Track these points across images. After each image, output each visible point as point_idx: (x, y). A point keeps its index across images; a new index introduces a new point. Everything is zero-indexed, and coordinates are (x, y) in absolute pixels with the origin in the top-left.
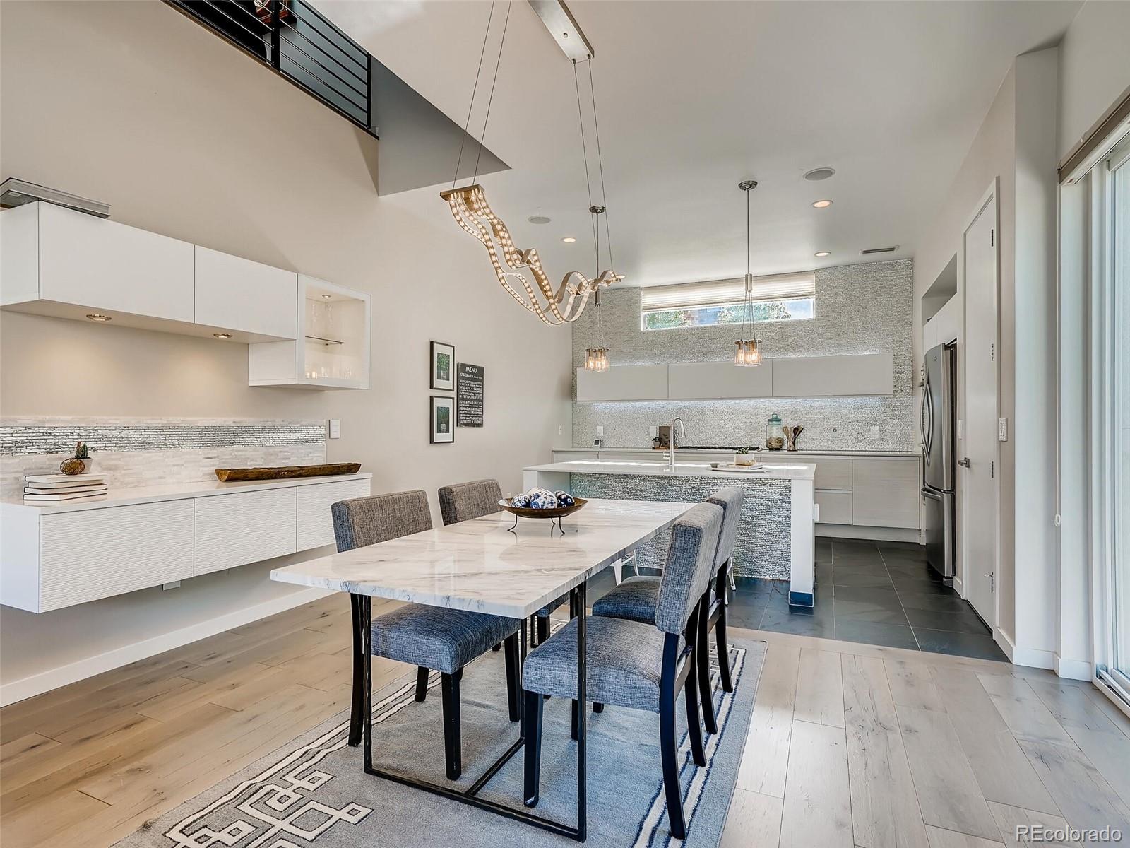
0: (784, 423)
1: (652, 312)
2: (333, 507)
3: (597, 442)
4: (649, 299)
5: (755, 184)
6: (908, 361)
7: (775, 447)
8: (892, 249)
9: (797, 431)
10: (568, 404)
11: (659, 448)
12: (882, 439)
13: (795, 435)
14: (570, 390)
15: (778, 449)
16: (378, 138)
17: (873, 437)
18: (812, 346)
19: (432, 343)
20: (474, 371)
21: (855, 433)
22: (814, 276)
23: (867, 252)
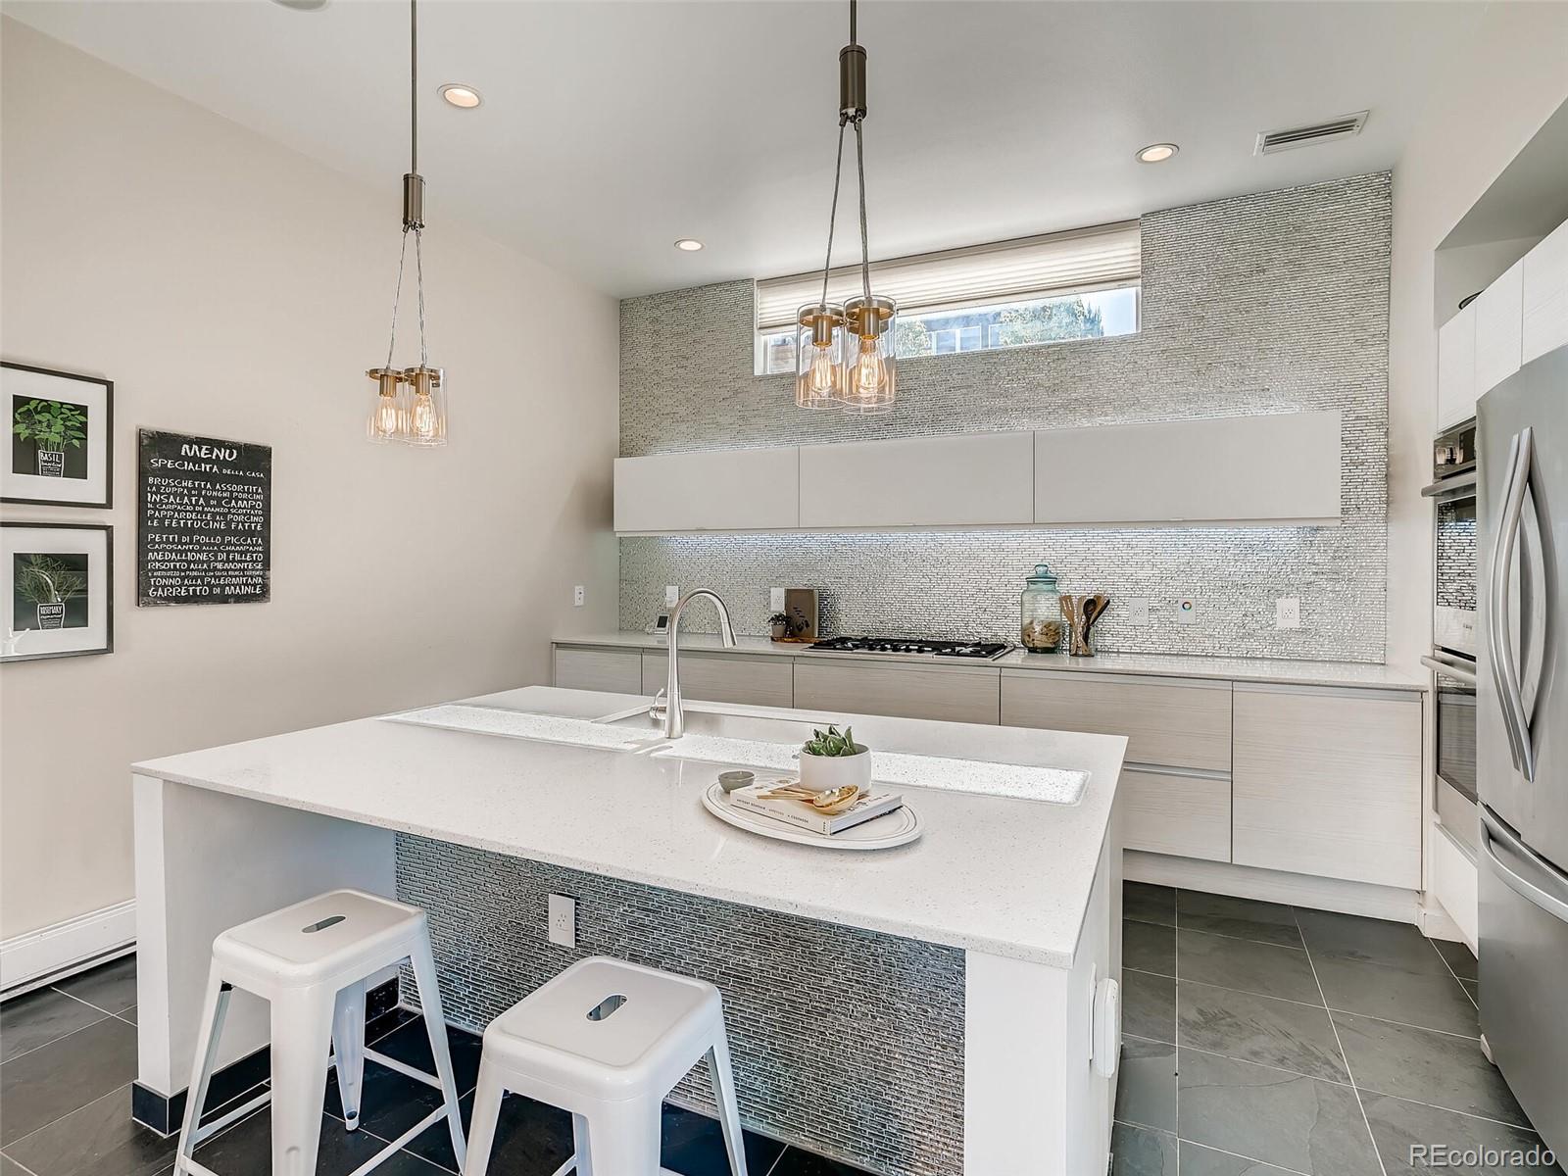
0: (1063, 588)
1: (780, 333)
3: (662, 622)
4: (773, 306)
6: (1374, 433)
7: (1047, 644)
8: (1344, 126)
9: (1094, 608)
11: (784, 639)
12: (1304, 631)
13: (1088, 619)
15: (1051, 651)
17: (1282, 624)
18: (1132, 400)
20: (225, 453)
21: (1236, 615)
22: (1138, 234)
23: (1277, 139)
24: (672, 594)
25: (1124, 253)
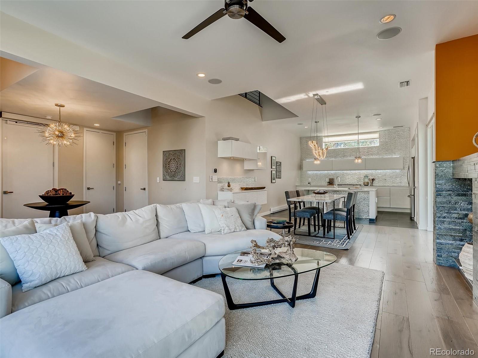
0: (369, 177)
1: (326, 143)
2: (285, 192)
3: (309, 183)
4: (325, 140)
5: (360, 117)
6: (408, 159)
7: (366, 185)
8: (402, 126)
9: (373, 180)
10: (300, 171)
11: (329, 185)
14: (300, 167)
15: (367, 185)
16: (262, 107)
17: (397, 182)
18: (378, 154)
19: (272, 157)
20: (280, 163)
21: (392, 180)
22: (379, 133)
23: (394, 127)
24: (310, 179)
25: (376, 135)
